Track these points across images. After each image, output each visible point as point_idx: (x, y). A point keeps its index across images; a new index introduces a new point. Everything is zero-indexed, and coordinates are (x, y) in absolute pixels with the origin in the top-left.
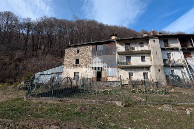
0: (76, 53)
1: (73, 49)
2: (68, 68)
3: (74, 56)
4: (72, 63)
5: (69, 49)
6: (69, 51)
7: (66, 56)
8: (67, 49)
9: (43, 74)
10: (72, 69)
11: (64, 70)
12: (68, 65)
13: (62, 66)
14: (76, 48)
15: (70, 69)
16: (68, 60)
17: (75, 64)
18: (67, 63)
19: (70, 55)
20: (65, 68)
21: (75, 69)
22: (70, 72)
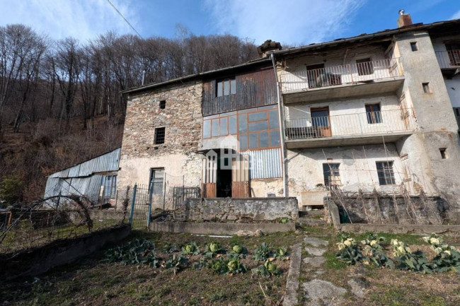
0: (157, 111)
1: (148, 97)
2: (135, 156)
3: (149, 121)
4: (144, 142)
5: (137, 100)
6: (136, 106)
7: (129, 120)
8: (131, 100)
9: (67, 178)
10: (144, 160)
11: (122, 164)
12: (134, 148)
13: (118, 151)
14: (156, 96)
15: (138, 159)
16: (135, 133)
17: (152, 143)
18: (132, 142)
19: (140, 116)
20: (125, 157)
21: (152, 159)
22: (139, 169)
